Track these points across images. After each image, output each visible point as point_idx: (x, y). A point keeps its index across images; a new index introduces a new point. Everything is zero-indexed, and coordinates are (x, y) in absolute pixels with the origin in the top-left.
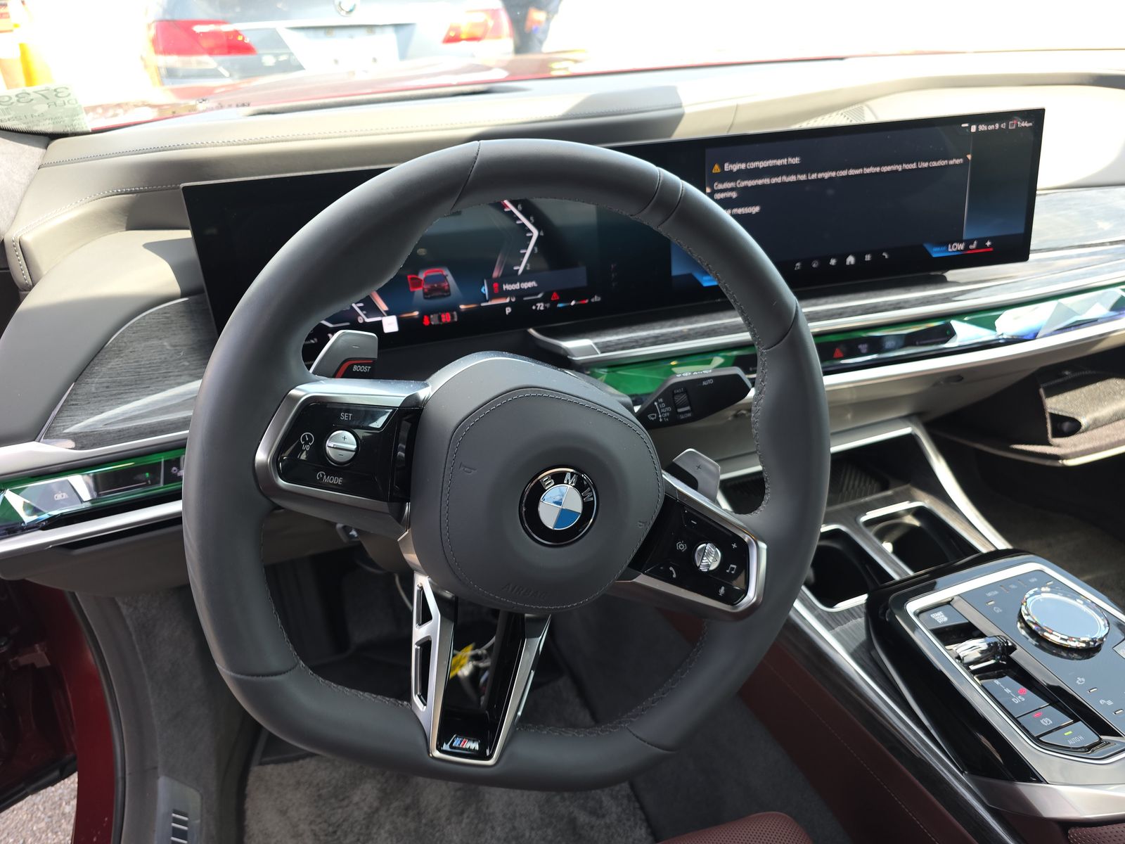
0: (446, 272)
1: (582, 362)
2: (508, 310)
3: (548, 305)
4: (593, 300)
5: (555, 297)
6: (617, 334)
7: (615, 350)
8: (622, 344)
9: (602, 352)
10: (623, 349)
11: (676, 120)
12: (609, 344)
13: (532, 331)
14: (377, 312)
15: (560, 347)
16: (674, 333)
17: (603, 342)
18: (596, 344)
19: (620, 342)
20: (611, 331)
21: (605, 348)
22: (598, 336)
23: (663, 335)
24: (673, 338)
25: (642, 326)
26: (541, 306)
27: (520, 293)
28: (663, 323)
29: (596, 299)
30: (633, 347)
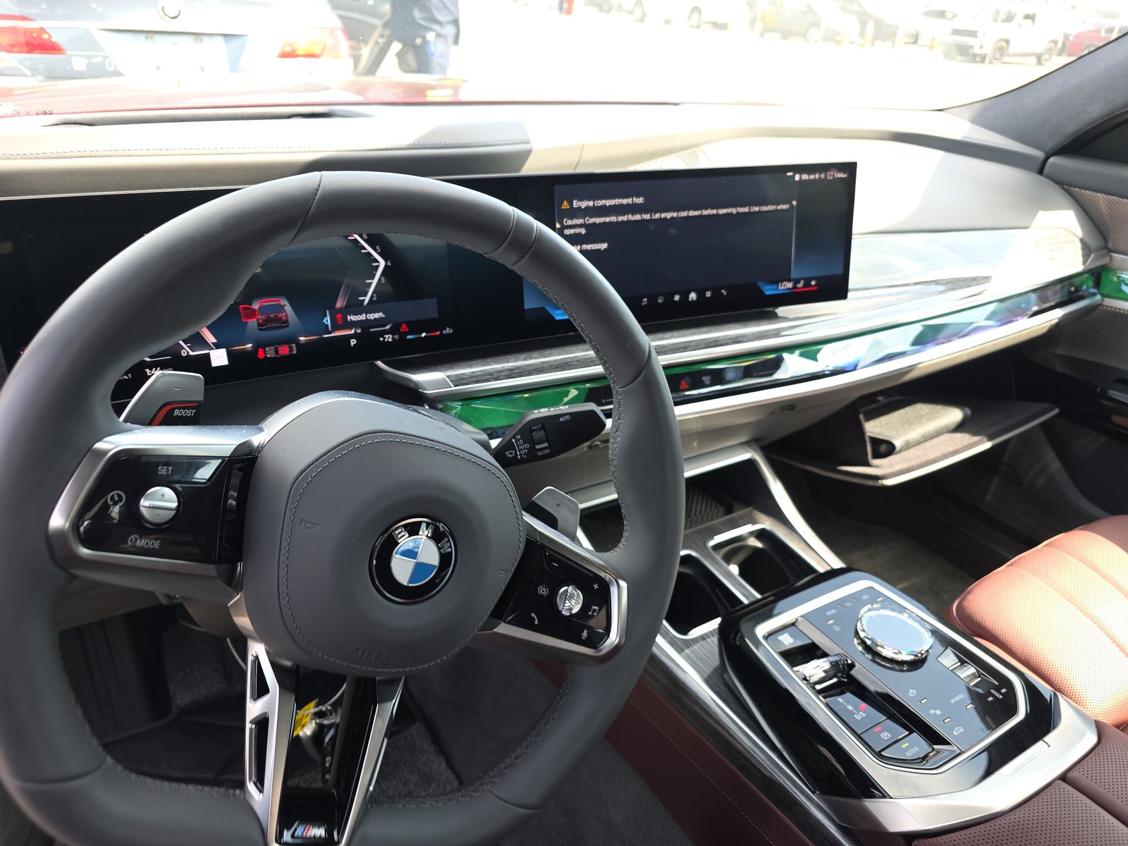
0: (284, 302)
1: (434, 395)
2: (353, 342)
3: (396, 337)
4: (444, 332)
5: (404, 328)
6: (470, 366)
7: (469, 384)
8: (476, 376)
9: (455, 386)
10: (477, 382)
11: (524, 156)
12: (463, 377)
13: (379, 363)
15: (410, 380)
16: (528, 366)
17: (457, 375)
18: (448, 377)
19: (475, 374)
20: (464, 364)
21: (458, 381)
22: (451, 368)
23: (517, 368)
24: (528, 371)
25: (496, 359)
26: (389, 338)
27: (365, 325)
28: (517, 356)
29: (448, 331)
30: (488, 380)
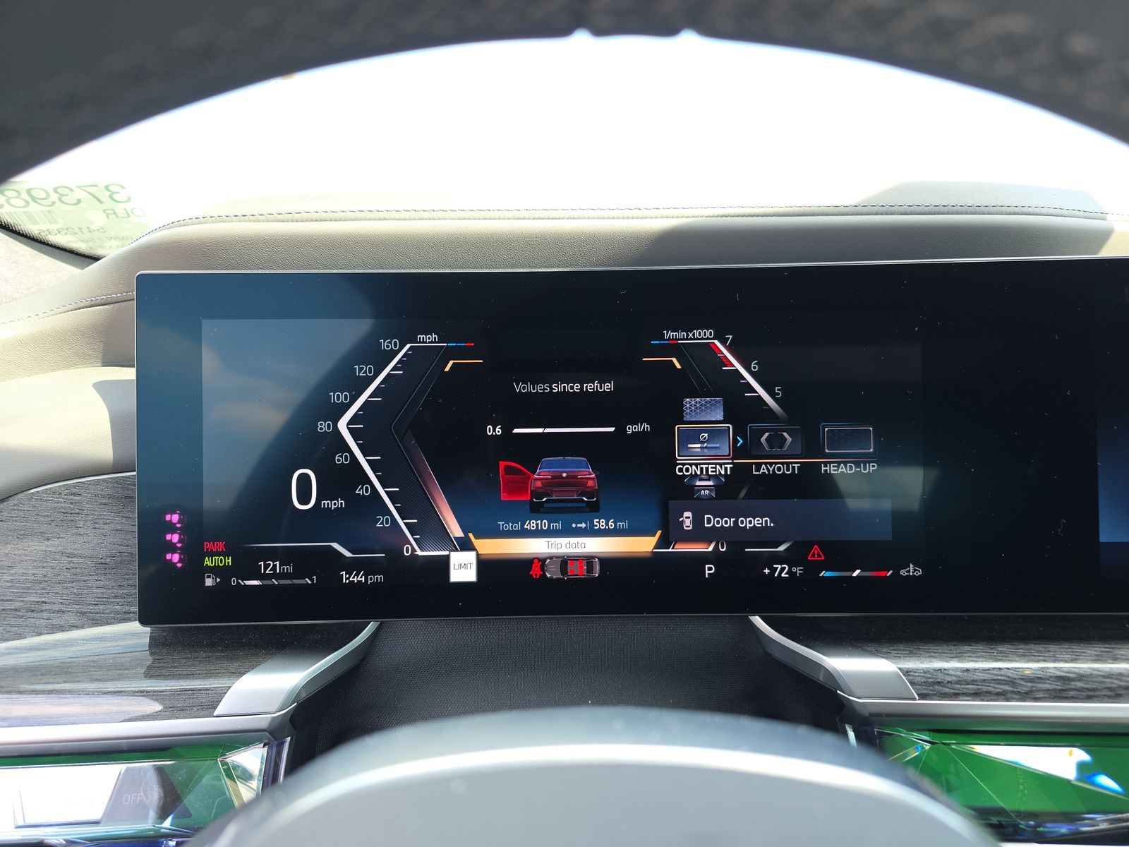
1: (874, 710)
2: (710, 570)
3: (798, 570)
4: (903, 572)
5: (816, 554)
6: (960, 657)
7: (955, 696)
8: (973, 682)
9: (922, 696)
10: (977, 695)
12: (940, 677)
13: (757, 620)
14: (441, 535)
15: (819, 666)
16: (1109, 676)
17: (926, 671)
18: (907, 672)
19: (970, 677)
20: (945, 648)
21: (932, 686)
22: (912, 654)
23: (1081, 677)
24: (1109, 689)
25: (1022, 648)
26: (782, 570)
27: (737, 538)
28: (1077, 648)
29: (912, 571)
30: (1002, 696)
